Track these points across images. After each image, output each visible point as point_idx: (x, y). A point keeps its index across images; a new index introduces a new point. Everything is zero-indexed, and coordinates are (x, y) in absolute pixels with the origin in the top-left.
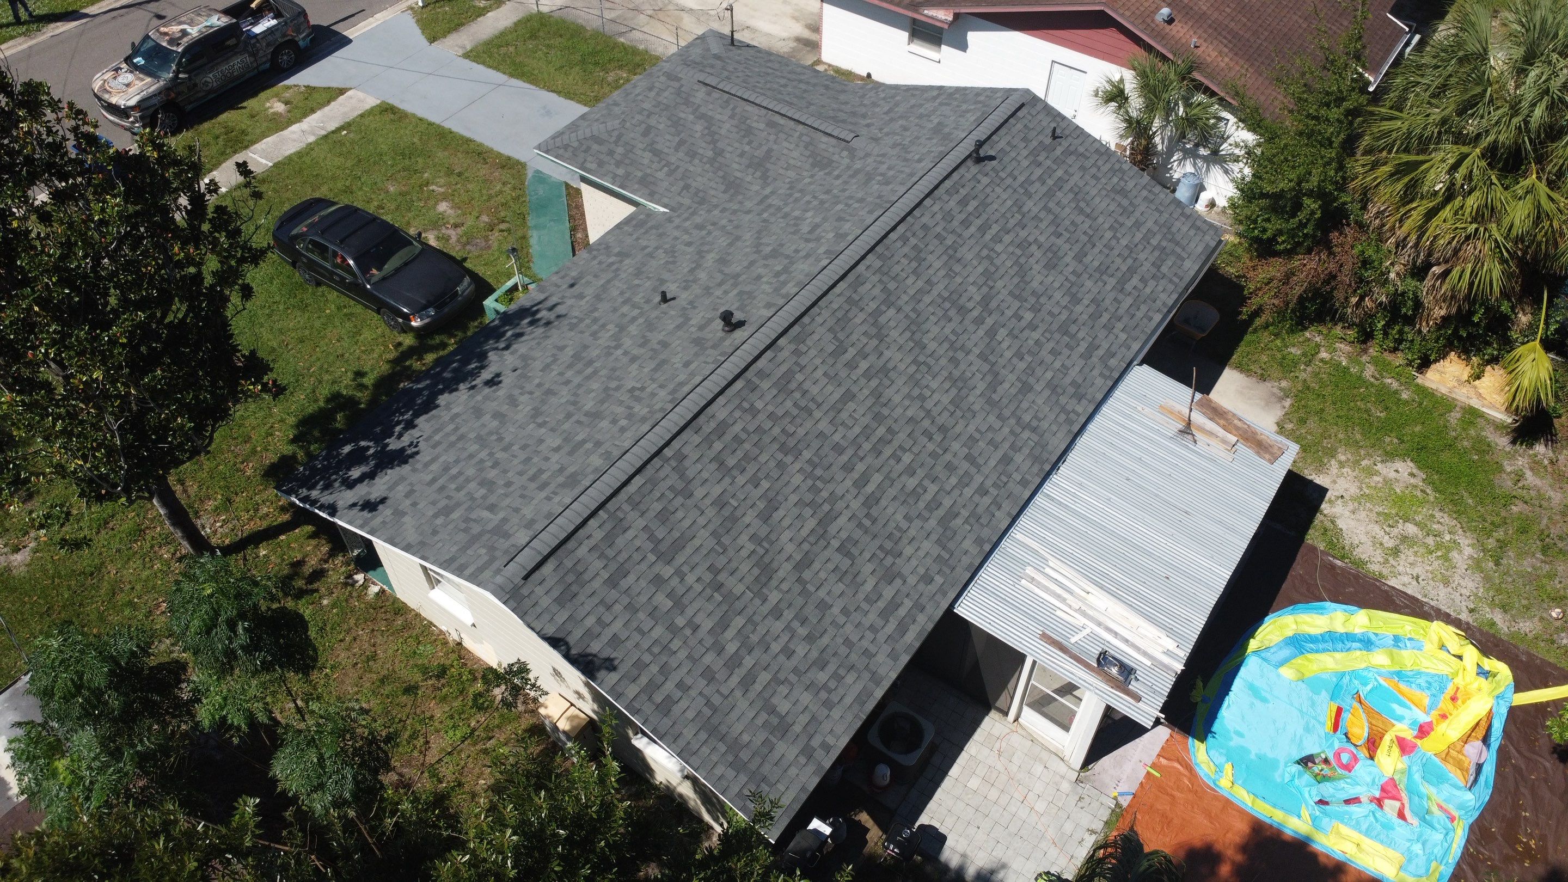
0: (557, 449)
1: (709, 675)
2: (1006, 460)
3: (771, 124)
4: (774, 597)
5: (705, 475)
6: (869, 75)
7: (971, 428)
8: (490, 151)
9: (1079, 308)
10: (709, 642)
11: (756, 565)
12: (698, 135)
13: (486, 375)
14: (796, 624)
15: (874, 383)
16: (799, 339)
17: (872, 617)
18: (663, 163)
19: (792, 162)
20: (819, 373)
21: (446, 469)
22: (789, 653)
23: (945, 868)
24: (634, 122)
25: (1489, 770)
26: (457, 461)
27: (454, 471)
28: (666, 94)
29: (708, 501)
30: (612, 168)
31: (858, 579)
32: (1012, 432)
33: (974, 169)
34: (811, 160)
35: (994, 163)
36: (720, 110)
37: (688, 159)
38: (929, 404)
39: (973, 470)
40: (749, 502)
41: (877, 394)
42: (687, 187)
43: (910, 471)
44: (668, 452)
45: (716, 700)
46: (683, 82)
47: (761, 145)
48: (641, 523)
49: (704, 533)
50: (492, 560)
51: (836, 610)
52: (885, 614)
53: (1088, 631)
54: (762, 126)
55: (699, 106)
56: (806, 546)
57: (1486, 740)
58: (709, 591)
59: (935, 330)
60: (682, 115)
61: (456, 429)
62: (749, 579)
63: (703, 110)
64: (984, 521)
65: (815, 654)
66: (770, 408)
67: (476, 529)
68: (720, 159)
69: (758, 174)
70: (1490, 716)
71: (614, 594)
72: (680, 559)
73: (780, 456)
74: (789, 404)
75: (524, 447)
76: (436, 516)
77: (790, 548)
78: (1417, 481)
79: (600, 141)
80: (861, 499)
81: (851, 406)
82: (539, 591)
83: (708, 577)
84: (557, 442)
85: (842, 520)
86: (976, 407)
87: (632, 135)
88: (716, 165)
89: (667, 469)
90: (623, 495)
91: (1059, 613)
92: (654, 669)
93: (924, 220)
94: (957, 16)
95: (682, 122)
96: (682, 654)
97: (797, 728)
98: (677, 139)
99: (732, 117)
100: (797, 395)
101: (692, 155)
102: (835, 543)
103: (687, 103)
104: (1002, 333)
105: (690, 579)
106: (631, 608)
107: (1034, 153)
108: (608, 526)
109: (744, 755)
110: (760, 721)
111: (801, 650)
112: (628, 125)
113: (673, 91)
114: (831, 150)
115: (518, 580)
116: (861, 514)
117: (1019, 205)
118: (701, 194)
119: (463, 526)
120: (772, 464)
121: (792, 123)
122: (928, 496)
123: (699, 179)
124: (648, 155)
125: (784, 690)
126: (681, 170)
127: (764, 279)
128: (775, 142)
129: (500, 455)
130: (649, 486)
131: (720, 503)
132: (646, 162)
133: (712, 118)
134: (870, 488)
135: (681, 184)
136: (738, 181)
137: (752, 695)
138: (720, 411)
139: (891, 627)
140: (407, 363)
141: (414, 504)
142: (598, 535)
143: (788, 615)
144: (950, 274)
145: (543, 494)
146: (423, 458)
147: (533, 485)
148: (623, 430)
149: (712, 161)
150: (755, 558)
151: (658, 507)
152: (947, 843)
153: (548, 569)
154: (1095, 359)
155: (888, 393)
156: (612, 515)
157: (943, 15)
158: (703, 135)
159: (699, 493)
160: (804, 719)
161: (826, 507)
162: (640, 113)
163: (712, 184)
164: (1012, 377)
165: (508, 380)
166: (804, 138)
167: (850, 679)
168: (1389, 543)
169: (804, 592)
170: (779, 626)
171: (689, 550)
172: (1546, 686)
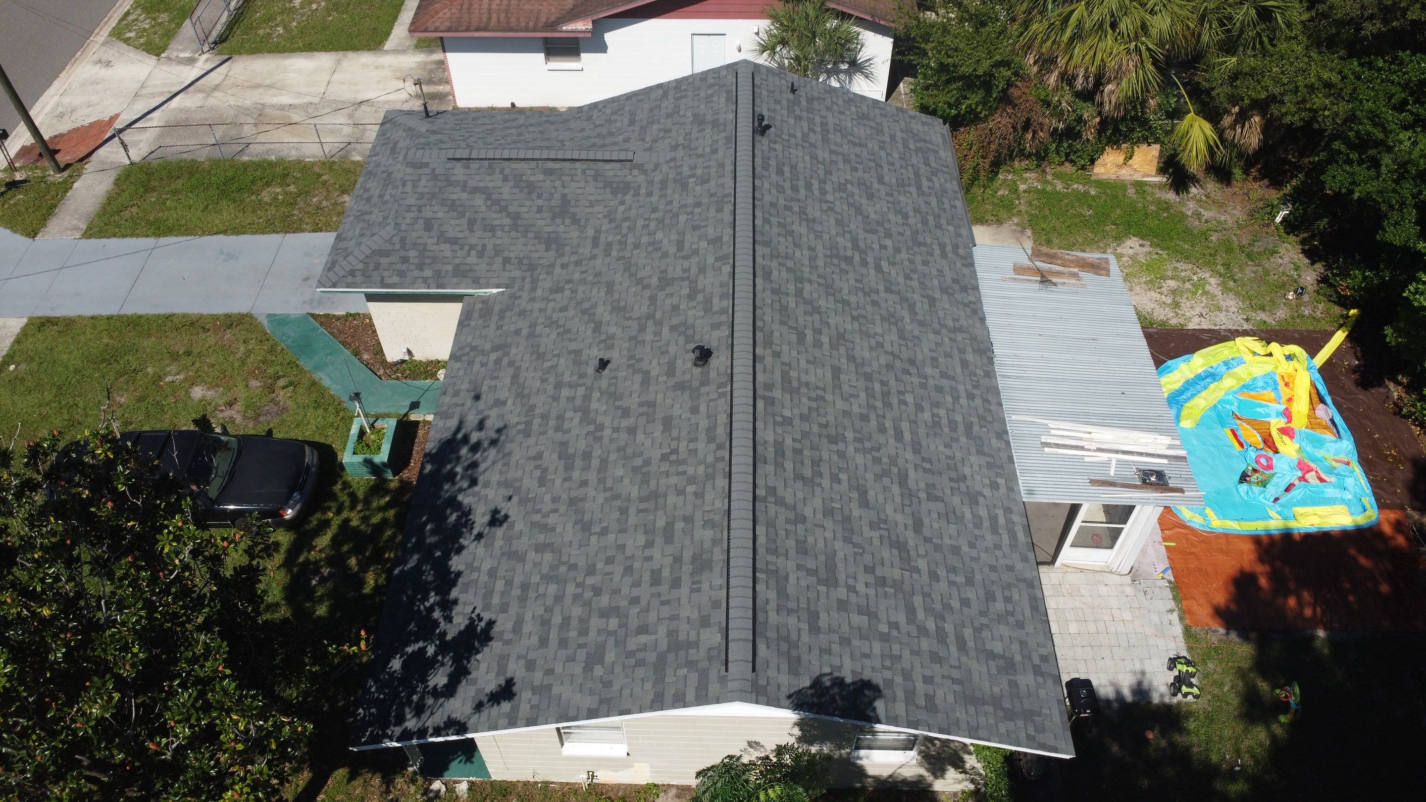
0: (649, 544)
1: (935, 658)
2: (964, 364)
3: (549, 172)
4: (922, 564)
5: (800, 495)
6: (513, 105)
7: (926, 350)
8: (201, 317)
9: (912, 221)
10: (914, 631)
11: (891, 546)
12: (483, 208)
13: (480, 519)
14: (952, 577)
15: (842, 350)
16: (769, 344)
17: (990, 538)
18: (466, 248)
19: (591, 198)
20: (803, 364)
21: (545, 623)
22: (965, 602)
23: (1108, 702)
24: (408, 221)
25: (1338, 419)
26: (549, 610)
27: (557, 620)
28: (423, 183)
29: (820, 516)
30: (416, 273)
31: (958, 514)
32: (951, 340)
33: (765, 141)
34: (608, 190)
35: (772, 129)
36: (488, 178)
37: (489, 235)
38: (888, 348)
39: (953, 383)
40: (845, 498)
41: (851, 359)
42: (507, 260)
43: (919, 408)
44: (760, 492)
45: (956, 674)
46: (432, 166)
47: (552, 195)
48: (791, 565)
49: (839, 544)
50: (704, 675)
51: (965, 548)
52: (994, 529)
53: (1114, 462)
54: (541, 177)
55: (465, 182)
56: (908, 510)
57: (1322, 400)
58: (880, 589)
59: (844, 285)
60: (454, 197)
61: (509, 583)
62: (896, 561)
63: (472, 183)
64: (989, 419)
65: (982, 592)
66: (796, 411)
67: (651, 657)
68: (520, 222)
69: (568, 221)
70: (1313, 385)
71: (823, 639)
72: (842, 578)
73: (834, 447)
74: (804, 400)
75: (610, 560)
76: (588, 668)
77: (900, 518)
78: (1147, 249)
79: (386, 254)
80: (909, 449)
81: (844, 377)
82: (771, 673)
83: (871, 579)
84: (641, 539)
85: (912, 473)
86: (916, 333)
87: (415, 234)
88: (521, 229)
89: (772, 509)
90: (761, 551)
91: (1086, 459)
92: (899, 679)
93: (768, 198)
94: (594, 22)
95: (458, 203)
96: (906, 654)
97: (1018, 658)
98: (465, 221)
99: (505, 179)
100: (804, 390)
101: (492, 229)
102: (923, 495)
103: (450, 183)
104: (884, 264)
105: (861, 588)
106: (845, 641)
107: (790, 111)
108: (772, 583)
109: (1007, 704)
110: (994, 671)
111: (970, 594)
112: (403, 227)
113: (428, 177)
114: (620, 173)
115: (750, 675)
116: (919, 462)
117: (814, 157)
118: (525, 261)
119: (632, 661)
120: (835, 457)
121: (567, 164)
122: (945, 421)
123: (513, 248)
124: (445, 247)
125: (986, 634)
126: (490, 247)
127: (683, 307)
128: (564, 186)
129: (590, 581)
130: (771, 530)
131: (829, 512)
132: (448, 253)
133: (487, 188)
134: (907, 436)
135: (499, 260)
136: (553, 236)
137: (972, 653)
138: (767, 435)
139: (1005, 537)
140: (301, 559)
141: (550, 672)
142: (772, 595)
143: (942, 572)
144: (819, 236)
145: (684, 591)
146: (504, 625)
147: (664, 588)
148: (700, 495)
149: (514, 227)
150: (886, 541)
151: (791, 543)
152: (1095, 683)
153: (762, 648)
154: (950, 255)
155: (857, 352)
156: (767, 571)
157: (582, 26)
158: (489, 208)
159: (808, 512)
160: (1015, 648)
161: (895, 470)
162: (409, 211)
163: (529, 247)
164: (916, 297)
165: (512, 509)
166: (588, 172)
167: (1016, 596)
168: (1169, 300)
169: (938, 548)
170: (943, 585)
171: (841, 566)
172: (1322, 347)
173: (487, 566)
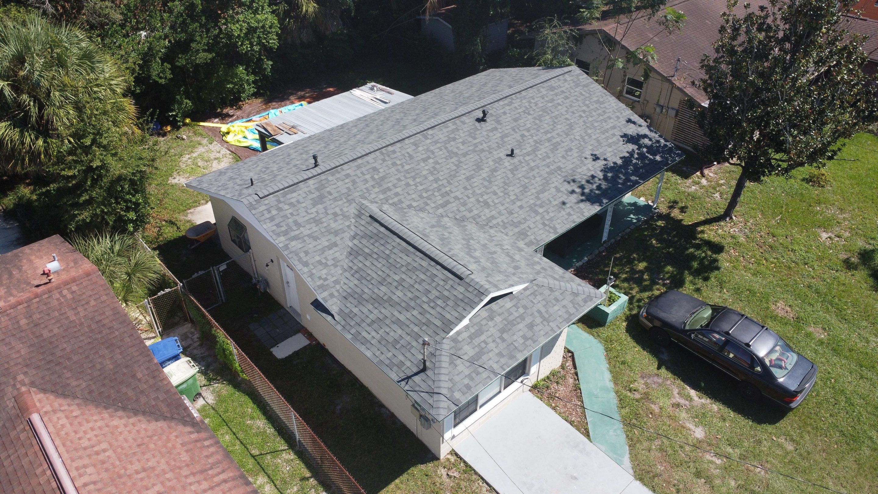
0: (559, 104)
3: (427, 236)
12: (479, 252)
18: (505, 251)
21: (605, 121)
26: (601, 122)
28: (499, 278)
36: (460, 255)
37: (488, 246)
42: (491, 236)
47: (436, 232)
54: (432, 237)
55: (475, 263)
61: (607, 139)
63: (472, 260)
67: (586, 89)
68: (466, 238)
76: (603, 103)
79: (552, 276)
84: (559, 107)
87: (528, 271)
88: (469, 237)
95: (489, 262)
98: (494, 256)
99: (452, 249)
101: (484, 246)
103: (484, 268)
113: (494, 278)
123: (482, 236)
124: (517, 258)
126: (494, 244)
127: (461, 140)
128: (426, 229)
133: (467, 254)
135: (494, 239)
141: (614, 112)
145: (563, 89)
146: (618, 132)
149: (472, 239)
158: (475, 250)
163: (474, 231)
166: (407, 222)
173: (610, 149)
